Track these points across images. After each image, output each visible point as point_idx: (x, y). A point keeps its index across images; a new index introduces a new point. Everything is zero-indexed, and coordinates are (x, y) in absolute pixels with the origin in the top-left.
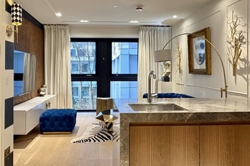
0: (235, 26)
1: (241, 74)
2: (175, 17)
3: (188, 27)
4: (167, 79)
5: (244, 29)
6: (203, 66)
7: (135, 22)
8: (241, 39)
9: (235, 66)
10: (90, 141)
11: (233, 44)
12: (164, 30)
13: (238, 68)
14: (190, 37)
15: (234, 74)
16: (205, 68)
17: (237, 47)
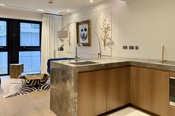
0: (105, 21)
1: (108, 46)
2: (68, 10)
3: (75, 18)
4: (62, 49)
5: (110, 23)
6: (87, 41)
7: (41, 10)
8: (108, 28)
9: (105, 41)
10: (19, 94)
11: (104, 30)
12: (59, 18)
13: (106, 42)
14: (78, 24)
15: (104, 46)
16: (88, 42)
17: (106, 32)
